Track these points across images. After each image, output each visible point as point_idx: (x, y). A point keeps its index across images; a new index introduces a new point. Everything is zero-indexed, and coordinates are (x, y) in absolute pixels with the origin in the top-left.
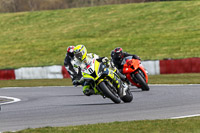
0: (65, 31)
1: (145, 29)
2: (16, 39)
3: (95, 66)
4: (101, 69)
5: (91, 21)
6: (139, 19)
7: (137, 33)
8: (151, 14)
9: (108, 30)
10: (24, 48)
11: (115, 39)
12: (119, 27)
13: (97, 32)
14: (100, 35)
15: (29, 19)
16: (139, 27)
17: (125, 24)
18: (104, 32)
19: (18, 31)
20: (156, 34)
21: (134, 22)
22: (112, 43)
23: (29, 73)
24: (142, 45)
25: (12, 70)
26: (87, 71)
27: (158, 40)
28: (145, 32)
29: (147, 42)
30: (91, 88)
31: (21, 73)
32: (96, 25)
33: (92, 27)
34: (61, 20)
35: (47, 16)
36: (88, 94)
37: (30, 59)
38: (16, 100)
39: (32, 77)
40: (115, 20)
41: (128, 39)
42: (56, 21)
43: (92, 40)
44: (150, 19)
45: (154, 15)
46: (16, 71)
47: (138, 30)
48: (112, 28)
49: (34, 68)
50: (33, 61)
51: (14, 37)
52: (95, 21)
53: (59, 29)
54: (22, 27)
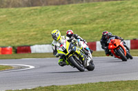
0: (65, 20)
1: (121, 19)
2: (32, 25)
3: (67, 45)
4: (70, 48)
5: (83, 13)
6: (117, 11)
7: (115, 21)
8: (124, 9)
9: (95, 19)
10: (37, 31)
11: (100, 26)
12: (103, 17)
13: (88, 21)
14: (90, 23)
15: (41, 11)
16: (117, 17)
17: (107, 15)
18: (93, 20)
19: (33, 20)
20: (128, 22)
21: (113, 14)
22: (98, 28)
23: (40, 49)
24: (119, 29)
25: (29, 47)
26: (61, 49)
27: (129, 26)
28: (121, 20)
29: (122, 27)
30: (64, 61)
31: (35, 49)
32: (87, 16)
33: (84, 17)
34: (63, 12)
35: (53, 10)
36: (62, 65)
37: (41, 39)
38: (32, 67)
39: (43, 51)
40: (100, 12)
41: (109, 26)
42: (59, 13)
43: (85, 26)
44: (124, 12)
45: (127, 9)
46: (31, 47)
47: (116, 20)
48: (98, 18)
49: (44, 45)
50: (43, 41)
51: (30, 24)
52: (86, 13)
53: (61, 19)
54: (36, 17)
